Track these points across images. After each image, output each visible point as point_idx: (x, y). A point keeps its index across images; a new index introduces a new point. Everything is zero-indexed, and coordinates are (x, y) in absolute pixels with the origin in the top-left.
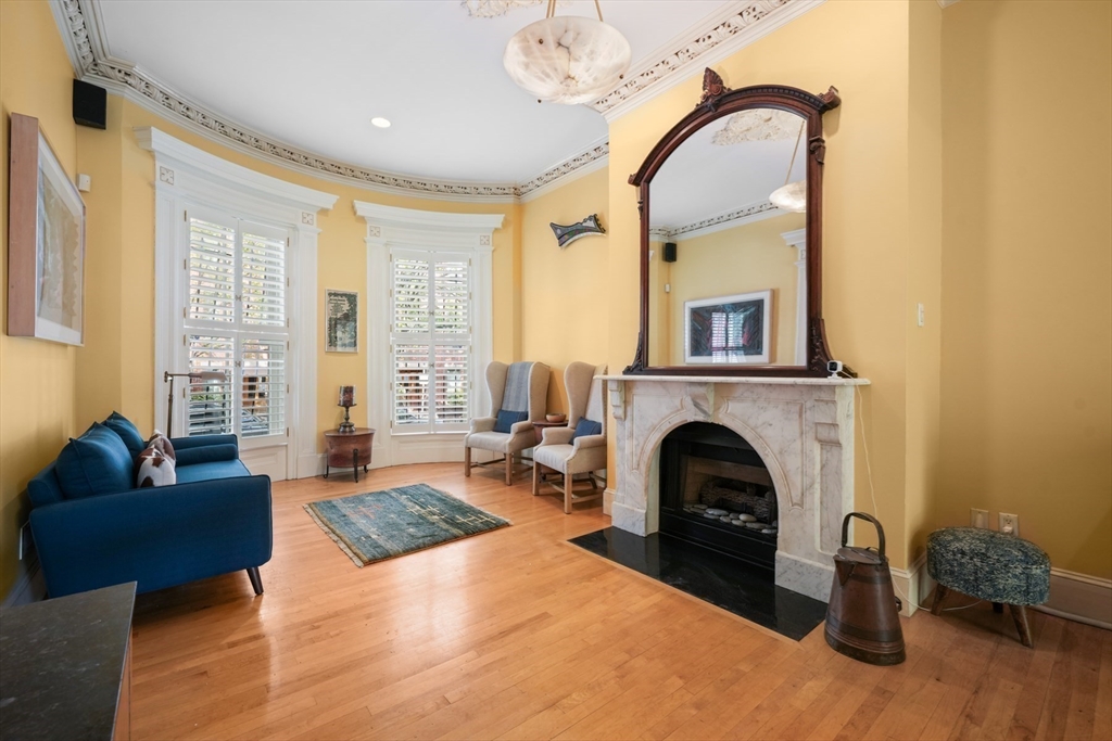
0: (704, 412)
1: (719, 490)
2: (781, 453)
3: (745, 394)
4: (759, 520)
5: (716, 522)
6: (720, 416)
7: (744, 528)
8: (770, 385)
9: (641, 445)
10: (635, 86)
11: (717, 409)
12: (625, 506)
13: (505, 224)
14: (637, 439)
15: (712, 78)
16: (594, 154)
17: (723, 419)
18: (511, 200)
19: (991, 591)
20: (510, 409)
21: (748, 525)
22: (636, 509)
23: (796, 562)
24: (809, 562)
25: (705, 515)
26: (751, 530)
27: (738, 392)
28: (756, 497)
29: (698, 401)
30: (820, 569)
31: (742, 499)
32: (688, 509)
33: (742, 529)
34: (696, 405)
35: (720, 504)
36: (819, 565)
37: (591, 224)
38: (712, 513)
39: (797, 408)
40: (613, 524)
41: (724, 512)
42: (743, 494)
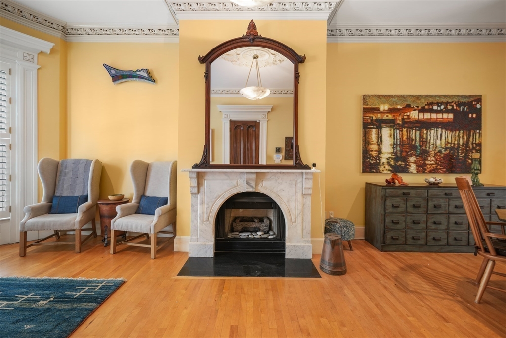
0: (252, 187)
1: (242, 223)
2: (288, 202)
3: (272, 177)
4: (265, 233)
5: (248, 239)
6: (259, 188)
7: (261, 238)
8: (284, 173)
9: (210, 208)
10: (202, 7)
11: (257, 184)
12: (198, 243)
13: (53, 51)
14: (207, 204)
15: (252, 26)
16: (147, 31)
17: (261, 189)
18: (59, 34)
19: (348, 237)
20: (65, 195)
21: (263, 236)
22: (207, 243)
23: (294, 246)
24: (299, 244)
25: (241, 237)
26: (264, 238)
27: (268, 176)
28: (260, 223)
29: (249, 181)
30: (304, 246)
31: (254, 225)
32: (230, 235)
33: (261, 239)
34: (248, 183)
35: (244, 230)
36: (303, 244)
37: (145, 75)
38: (243, 235)
39: (295, 182)
40: (190, 256)
41: (249, 233)
42: (254, 223)
